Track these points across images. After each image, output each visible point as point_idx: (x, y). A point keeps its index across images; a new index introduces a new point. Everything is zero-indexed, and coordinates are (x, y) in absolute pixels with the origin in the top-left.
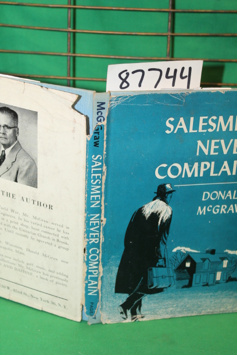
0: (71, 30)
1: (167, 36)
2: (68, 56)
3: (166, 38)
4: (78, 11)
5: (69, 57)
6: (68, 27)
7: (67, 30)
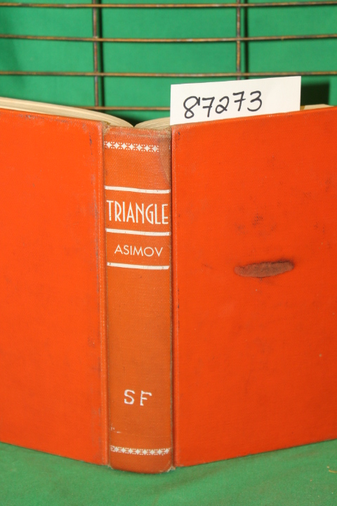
0: (97, 38)
1: (235, 42)
2: (94, 76)
3: (233, 45)
4: (105, 12)
5: (96, 78)
6: (93, 35)
7: (93, 40)
